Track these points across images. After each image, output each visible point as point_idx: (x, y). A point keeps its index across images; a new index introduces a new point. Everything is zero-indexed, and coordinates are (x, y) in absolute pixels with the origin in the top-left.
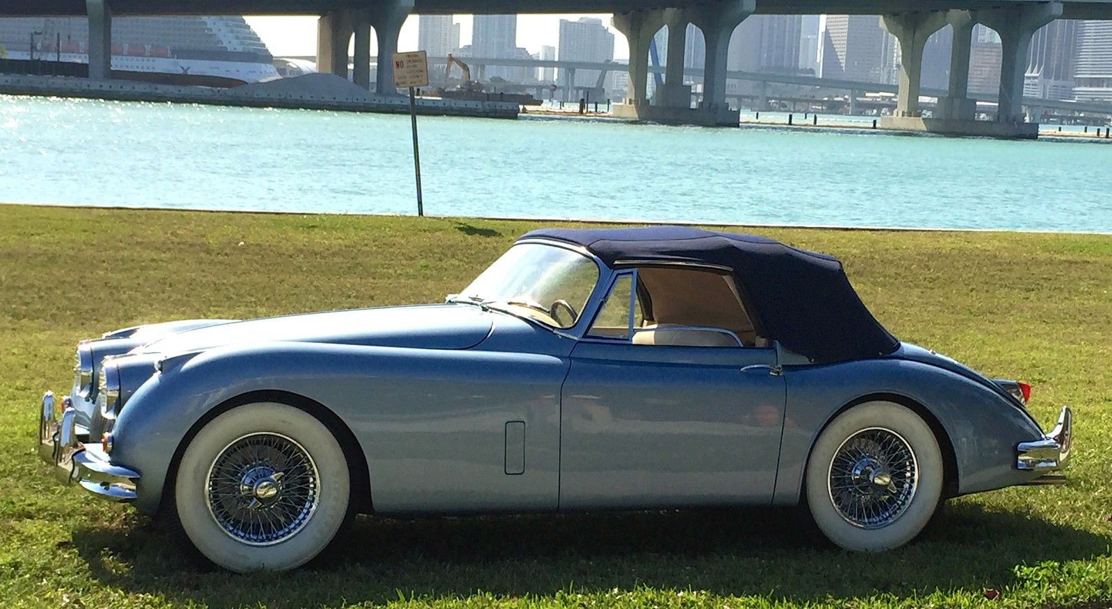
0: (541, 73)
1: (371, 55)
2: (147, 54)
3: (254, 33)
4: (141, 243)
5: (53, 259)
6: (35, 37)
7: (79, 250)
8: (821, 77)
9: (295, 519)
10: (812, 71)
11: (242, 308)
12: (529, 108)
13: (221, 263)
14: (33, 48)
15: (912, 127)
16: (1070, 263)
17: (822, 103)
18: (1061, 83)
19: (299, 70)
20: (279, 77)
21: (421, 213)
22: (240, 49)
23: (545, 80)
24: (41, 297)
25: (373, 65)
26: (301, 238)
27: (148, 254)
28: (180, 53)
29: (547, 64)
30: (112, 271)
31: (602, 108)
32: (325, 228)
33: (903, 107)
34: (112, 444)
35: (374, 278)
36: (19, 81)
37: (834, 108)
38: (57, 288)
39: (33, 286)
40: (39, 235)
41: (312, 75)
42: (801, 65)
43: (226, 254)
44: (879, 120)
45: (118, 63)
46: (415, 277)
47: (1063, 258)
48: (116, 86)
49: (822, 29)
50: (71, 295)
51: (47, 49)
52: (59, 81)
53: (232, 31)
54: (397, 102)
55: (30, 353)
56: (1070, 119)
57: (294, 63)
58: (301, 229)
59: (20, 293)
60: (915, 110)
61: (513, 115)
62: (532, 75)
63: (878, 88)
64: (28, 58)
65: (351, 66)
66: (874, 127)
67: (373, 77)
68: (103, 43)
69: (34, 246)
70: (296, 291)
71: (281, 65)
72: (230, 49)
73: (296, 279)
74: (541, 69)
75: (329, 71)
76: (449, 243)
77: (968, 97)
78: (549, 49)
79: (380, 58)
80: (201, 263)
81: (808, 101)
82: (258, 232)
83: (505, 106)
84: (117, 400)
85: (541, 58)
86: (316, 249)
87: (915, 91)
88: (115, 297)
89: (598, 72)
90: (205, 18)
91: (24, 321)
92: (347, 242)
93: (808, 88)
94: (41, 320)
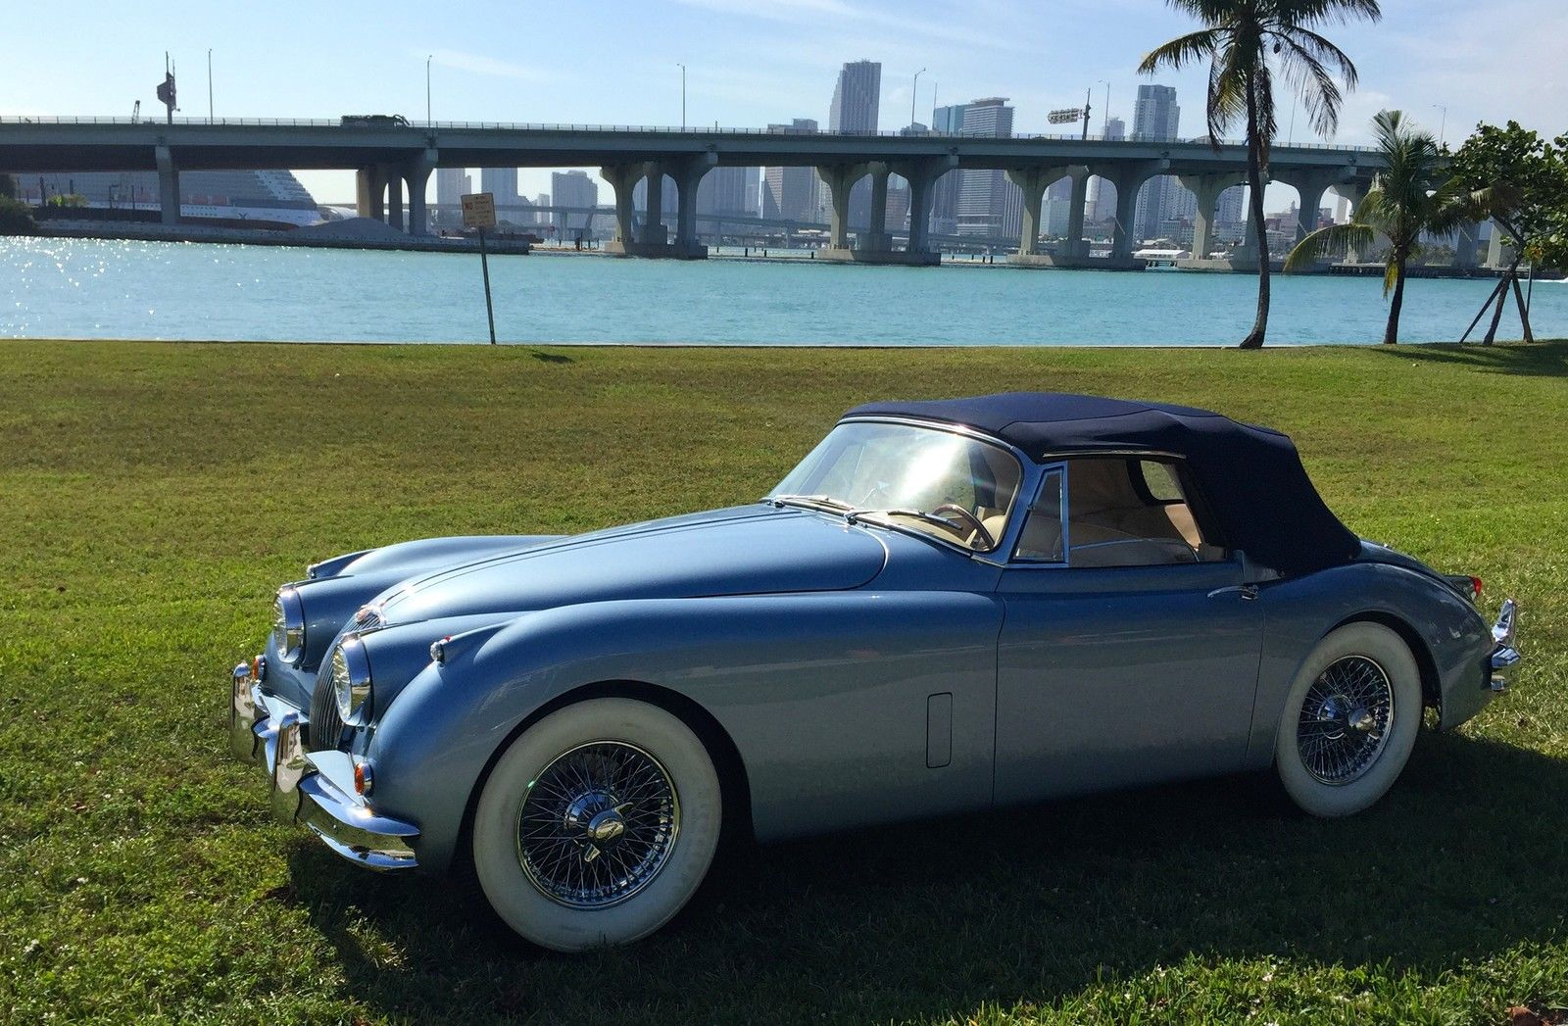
0: (539, 217)
1: (403, 202)
2: (210, 203)
3: (300, 185)
4: (242, 377)
5: (159, 395)
6: (113, 189)
7: (183, 385)
8: (762, 217)
9: (642, 861)
10: (755, 213)
11: (357, 444)
12: (535, 245)
13: (323, 395)
14: (111, 199)
15: (842, 257)
16: (1064, 374)
17: (765, 239)
18: (949, 220)
19: (339, 216)
20: (322, 222)
21: (493, 341)
22: (288, 198)
23: (542, 222)
24: (153, 438)
25: (406, 211)
26: (392, 368)
27: (249, 388)
28: (238, 202)
29: (544, 209)
30: (219, 406)
31: (593, 245)
32: (411, 358)
33: (835, 242)
34: (373, 780)
35: (471, 407)
36: (101, 227)
37: (774, 243)
38: (168, 427)
39: (143, 425)
40: (141, 370)
41: (352, 220)
42: (747, 209)
43: (325, 386)
44: (816, 253)
45: (186, 211)
46: (508, 404)
47: (1055, 370)
48: (186, 230)
49: (762, 178)
50: (184, 435)
51: (123, 199)
52: (137, 226)
53: (281, 184)
54: (428, 241)
55: (153, 506)
56: (955, 249)
57: (335, 210)
58: (389, 359)
59: (132, 434)
60: (843, 244)
61: (524, 251)
62: (531, 218)
63: (807, 226)
64: (108, 207)
65: (386, 212)
66: (813, 257)
67: (406, 222)
68: (173, 194)
69: (138, 382)
70: (403, 423)
71: (324, 211)
72: (280, 198)
73: (399, 410)
74: (539, 213)
75: (368, 215)
76: (528, 370)
77: (886, 233)
78: (544, 197)
79: (411, 206)
80: (303, 397)
81: (754, 238)
82: (351, 364)
83: (518, 244)
84: (366, 701)
85: (538, 205)
86: (409, 379)
87: (844, 228)
88: (229, 435)
89: (585, 216)
90: (257, 172)
91: (141, 467)
92: (435, 371)
93: (753, 226)
94: (158, 465)
